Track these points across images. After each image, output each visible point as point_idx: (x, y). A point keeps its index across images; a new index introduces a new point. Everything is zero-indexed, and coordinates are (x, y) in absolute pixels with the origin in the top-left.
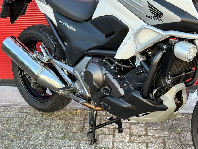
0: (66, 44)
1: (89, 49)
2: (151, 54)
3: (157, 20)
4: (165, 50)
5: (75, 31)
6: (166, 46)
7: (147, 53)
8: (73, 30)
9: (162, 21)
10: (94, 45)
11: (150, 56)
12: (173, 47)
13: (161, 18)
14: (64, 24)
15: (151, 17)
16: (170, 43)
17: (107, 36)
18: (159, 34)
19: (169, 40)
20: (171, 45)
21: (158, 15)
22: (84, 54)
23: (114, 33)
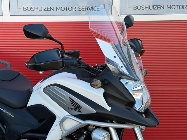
0: (5, 127)
1: (25, 132)
2: (75, 137)
3: (77, 111)
4: (85, 135)
5: (13, 116)
6: (86, 132)
7: (73, 136)
8: (11, 115)
9: (81, 112)
10: (29, 129)
11: (75, 139)
12: (91, 133)
13: (80, 110)
14: (3, 110)
15: (72, 109)
16: (89, 130)
17: (40, 121)
18: (79, 123)
19: (88, 127)
20: (89, 131)
21: (78, 107)
22: (21, 137)
23: (45, 120)
